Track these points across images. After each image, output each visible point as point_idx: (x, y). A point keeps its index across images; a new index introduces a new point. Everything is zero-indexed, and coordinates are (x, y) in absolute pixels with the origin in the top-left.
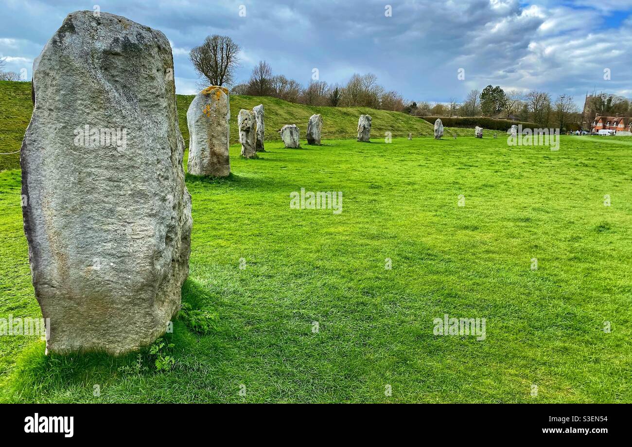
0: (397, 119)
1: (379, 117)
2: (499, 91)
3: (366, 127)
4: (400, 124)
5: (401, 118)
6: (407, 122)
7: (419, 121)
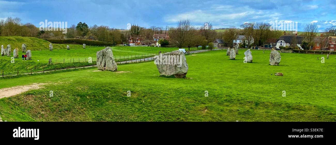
0: (34, 41)
1: (25, 40)
2: (85, 25)
3: (25, 47)
4: (36, 44)
5: (36, 40)
6: (38, 43)
7: (44, 42)
